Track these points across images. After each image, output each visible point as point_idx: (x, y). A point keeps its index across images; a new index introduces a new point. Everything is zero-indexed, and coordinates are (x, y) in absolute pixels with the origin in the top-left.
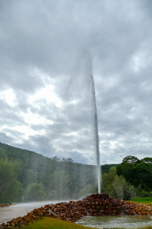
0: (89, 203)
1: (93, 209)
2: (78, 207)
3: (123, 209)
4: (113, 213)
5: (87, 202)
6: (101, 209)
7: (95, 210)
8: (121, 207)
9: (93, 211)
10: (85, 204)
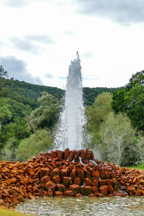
0: (47, 169)
1: (55, 183)
2: (19, 176)
3: (122, 184)
4: (100, 191)
5: (42, 167)
6: (73, 183)
7: (58, 185)
8: (119, 181)
9: (54, 185)
10: (37, 171)
